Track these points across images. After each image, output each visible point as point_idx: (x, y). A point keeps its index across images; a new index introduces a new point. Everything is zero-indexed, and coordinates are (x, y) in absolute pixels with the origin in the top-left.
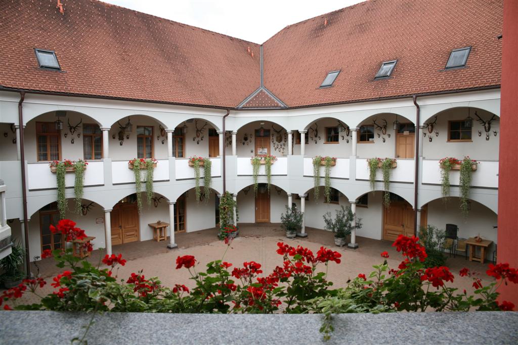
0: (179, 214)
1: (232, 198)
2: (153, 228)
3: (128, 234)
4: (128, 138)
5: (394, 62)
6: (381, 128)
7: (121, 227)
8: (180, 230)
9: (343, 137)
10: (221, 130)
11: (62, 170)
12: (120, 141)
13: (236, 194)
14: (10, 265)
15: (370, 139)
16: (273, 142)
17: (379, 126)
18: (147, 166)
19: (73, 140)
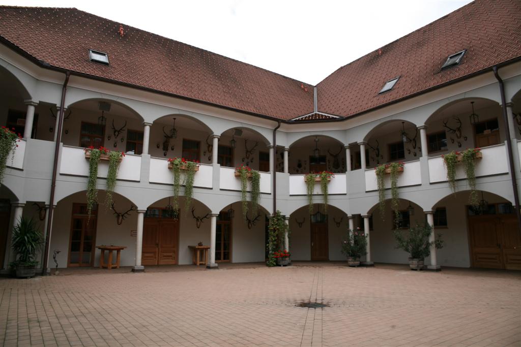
0: (224, 240)
1: (284, 221)
2: (193, 250)
3: (165, 254)
4: (173, 149)
5: (462, 53)
6: (455, 131)
7: (157, 245)
8: (224, 259)
9: (409, 150)
10: (272, 144)
11: (95, 156)
12: (164, 151)
13: (288, 216)
14: (24, 248)
15: (442, 148)
16: (330, 168)
17: (451, 129)
18: (188, 168)
19: (116, 143)
